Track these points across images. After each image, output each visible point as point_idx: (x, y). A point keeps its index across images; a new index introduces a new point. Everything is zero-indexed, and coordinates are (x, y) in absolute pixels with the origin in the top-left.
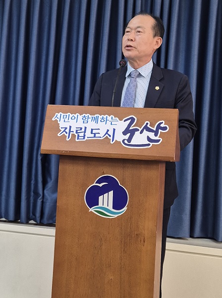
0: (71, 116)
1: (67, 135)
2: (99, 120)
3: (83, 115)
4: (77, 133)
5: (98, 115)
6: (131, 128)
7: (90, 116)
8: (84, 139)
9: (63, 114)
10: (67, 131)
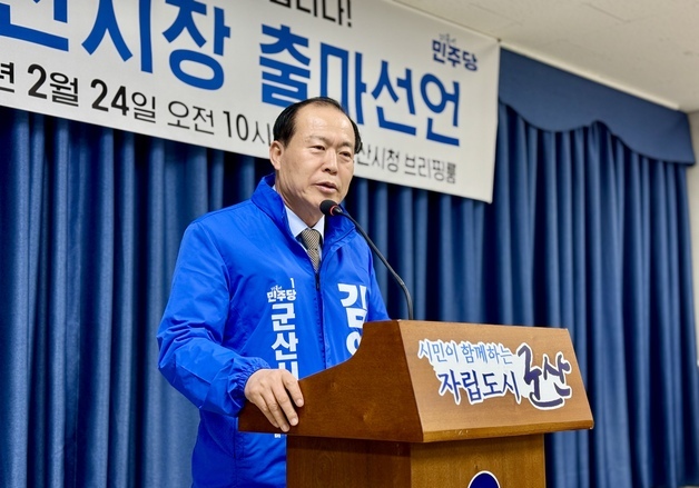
0: (445, 345)
1: (453, 392)
2: (487, 353)
3: (461, 345)
4: (466, 385)
5: (481, 343)
6: (532, 369)
7: (473, 346)
8: (480, 398)
9: (431, 343)
10: (450, 381)
